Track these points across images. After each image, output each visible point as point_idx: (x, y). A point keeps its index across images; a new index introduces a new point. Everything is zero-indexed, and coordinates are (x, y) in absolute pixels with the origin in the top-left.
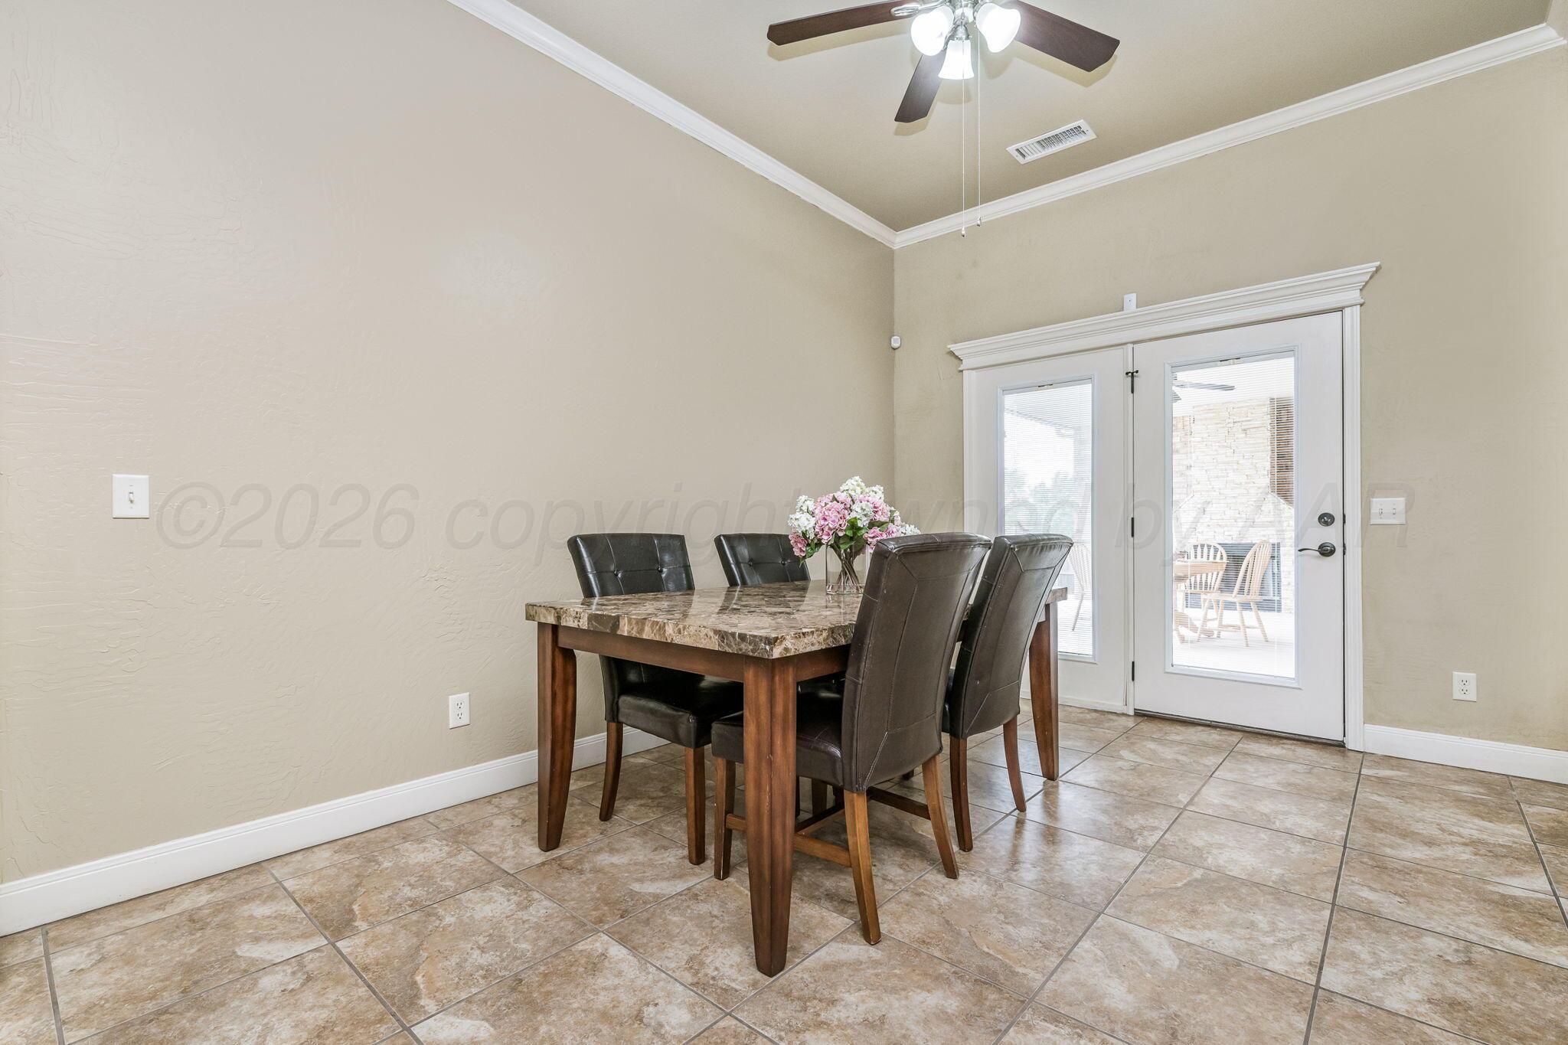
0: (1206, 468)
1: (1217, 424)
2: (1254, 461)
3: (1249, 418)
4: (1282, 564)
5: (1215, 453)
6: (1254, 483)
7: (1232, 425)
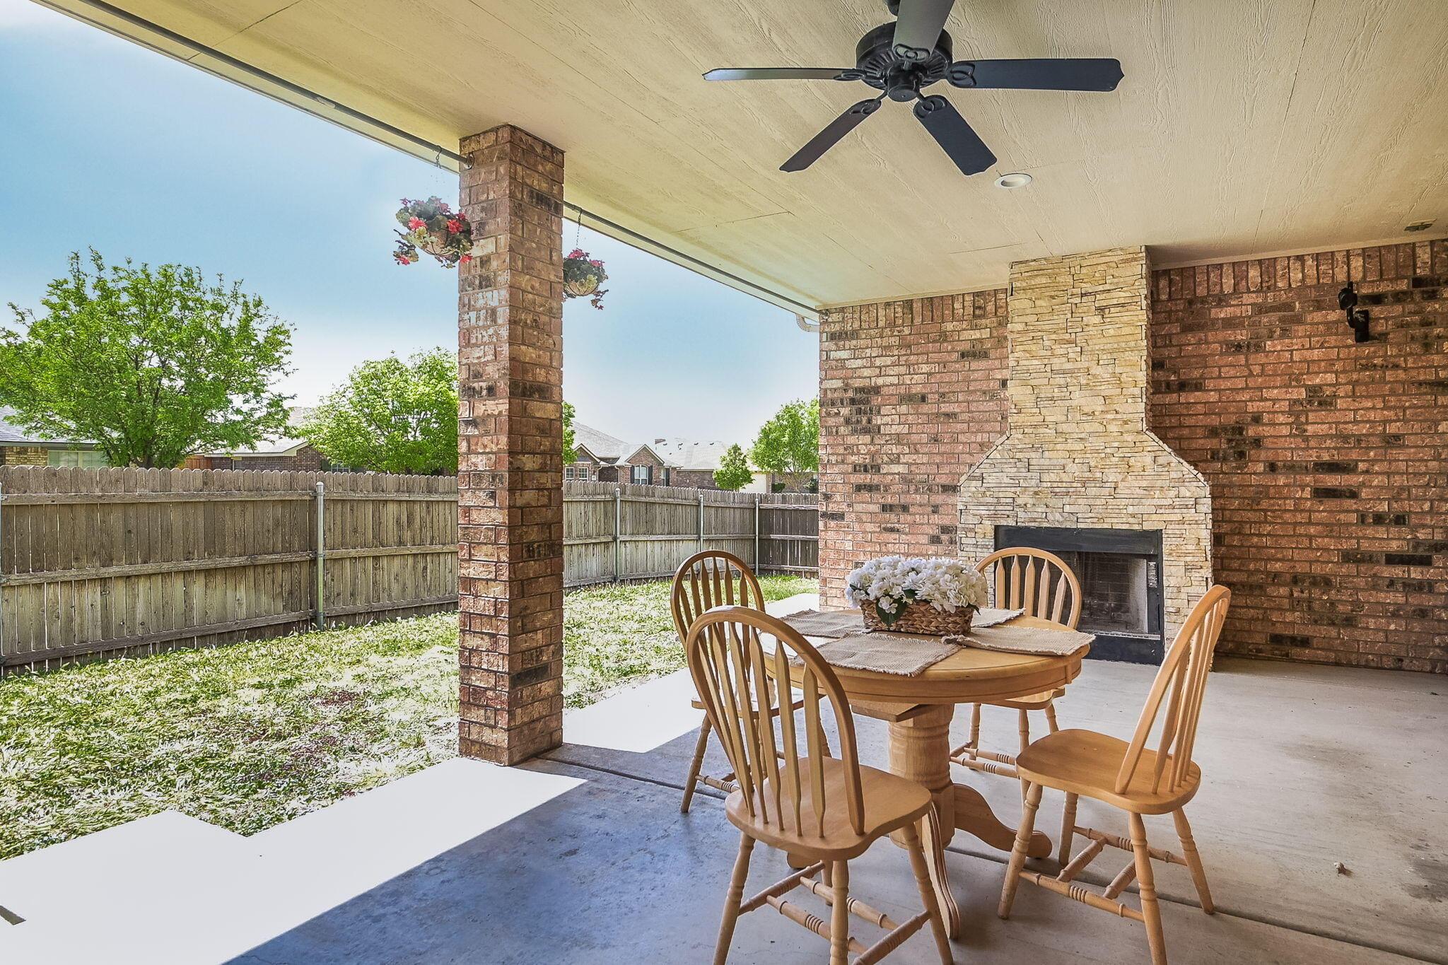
0: (1033, 382)
1: (1053, 297)
2: (1118, 370)
3: (1107, 287)
4: (1166, 571)
5: (1049, 353)
6: (1117, 412)
7: (1077, 300)
